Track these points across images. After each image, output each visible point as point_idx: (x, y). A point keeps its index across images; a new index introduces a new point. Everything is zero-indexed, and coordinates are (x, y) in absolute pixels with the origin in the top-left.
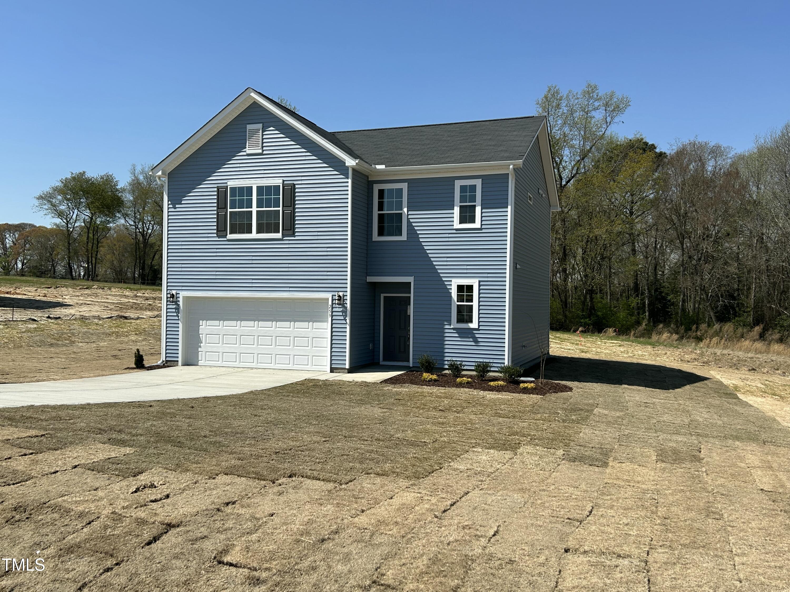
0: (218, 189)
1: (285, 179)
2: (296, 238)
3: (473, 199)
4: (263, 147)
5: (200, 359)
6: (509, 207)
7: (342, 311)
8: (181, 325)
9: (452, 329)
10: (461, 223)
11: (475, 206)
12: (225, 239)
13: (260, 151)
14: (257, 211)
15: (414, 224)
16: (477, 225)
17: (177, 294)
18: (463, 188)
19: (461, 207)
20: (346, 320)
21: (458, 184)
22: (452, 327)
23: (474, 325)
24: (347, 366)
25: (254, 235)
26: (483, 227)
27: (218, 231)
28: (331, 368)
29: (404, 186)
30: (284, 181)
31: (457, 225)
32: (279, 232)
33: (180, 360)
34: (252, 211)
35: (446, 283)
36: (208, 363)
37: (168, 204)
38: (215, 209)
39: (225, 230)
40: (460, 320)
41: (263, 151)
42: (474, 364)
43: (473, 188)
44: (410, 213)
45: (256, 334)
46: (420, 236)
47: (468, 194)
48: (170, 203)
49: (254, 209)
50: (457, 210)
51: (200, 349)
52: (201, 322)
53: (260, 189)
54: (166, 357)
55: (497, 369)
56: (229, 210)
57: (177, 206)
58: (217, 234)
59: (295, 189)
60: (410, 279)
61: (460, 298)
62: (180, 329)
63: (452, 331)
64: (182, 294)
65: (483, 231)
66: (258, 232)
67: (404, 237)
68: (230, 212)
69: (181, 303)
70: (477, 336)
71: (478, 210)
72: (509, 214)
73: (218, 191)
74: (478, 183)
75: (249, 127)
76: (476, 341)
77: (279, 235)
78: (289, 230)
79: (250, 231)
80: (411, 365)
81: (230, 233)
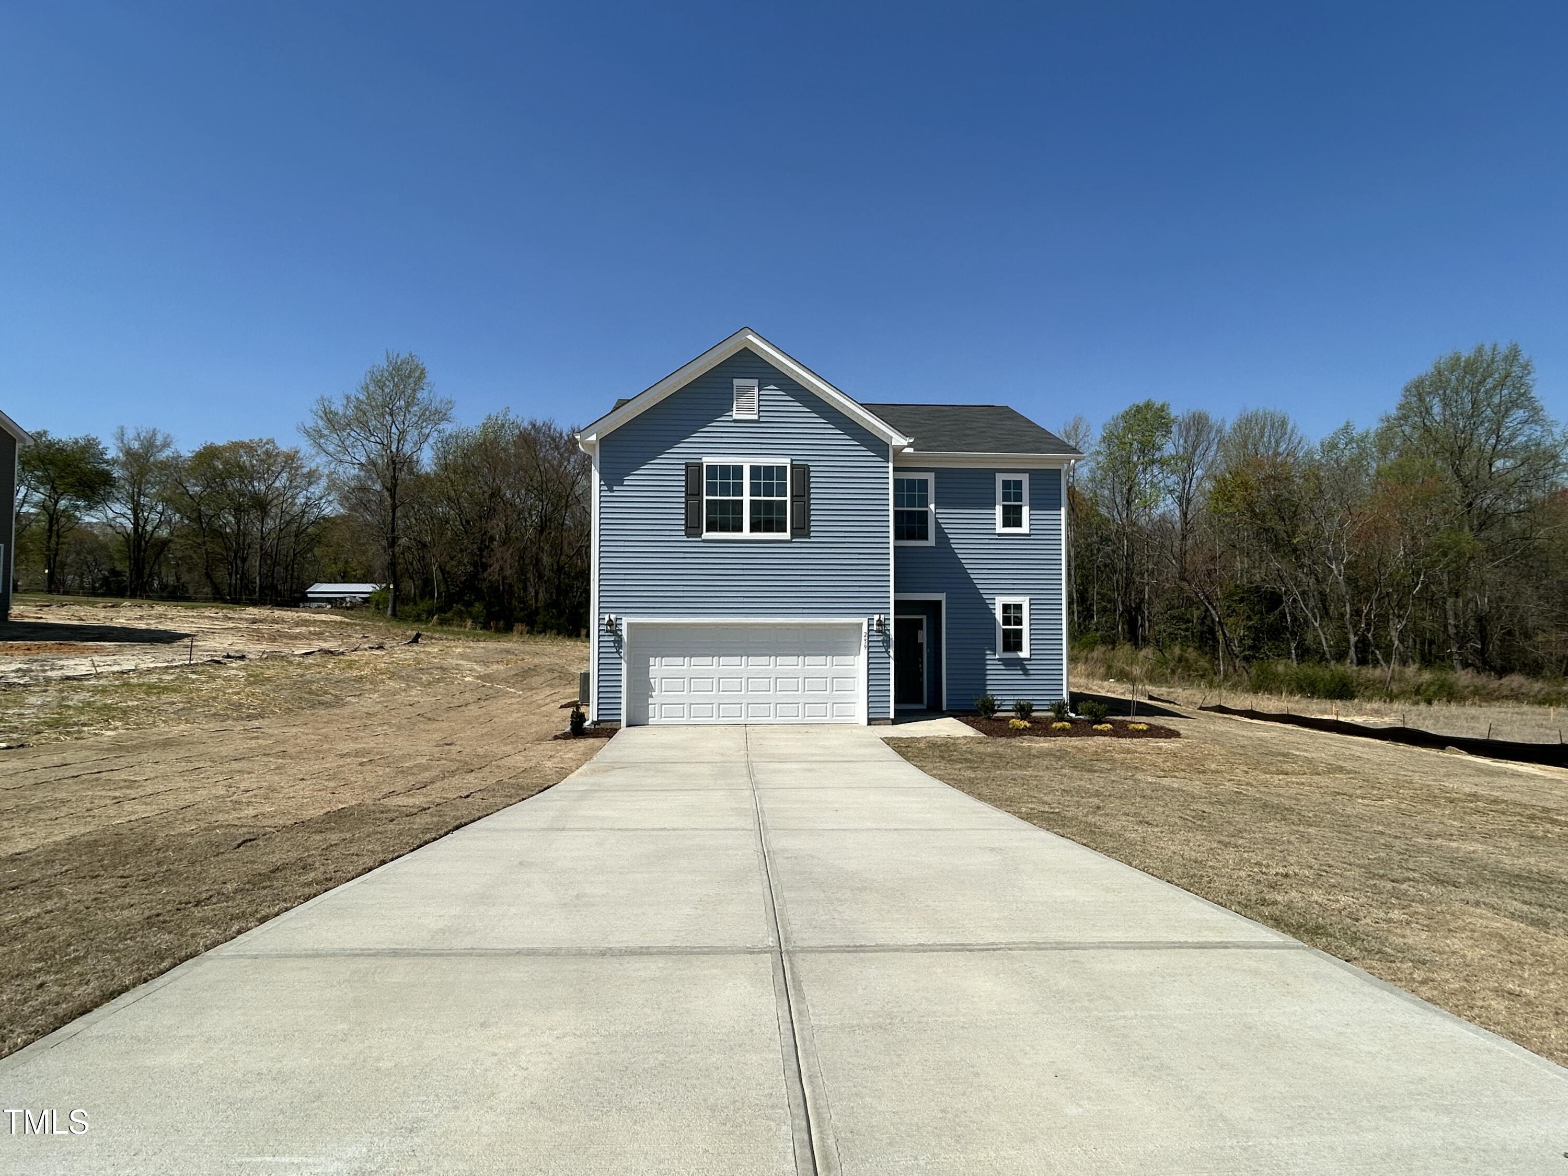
0: (687, 467)
1: (794, 458)
2: (812, 540)
3: (1019, 497)
4: (759, 411)
5: (651, 714)
6: (1063, 509)
7: (883, 641)
8: (624, 666)
9: (997, 659)
10: (1004, 526)
11: (1021, 506)
12: (699, 539)
13: (756, 417)
14: (751, 501)
15: (943, 526)
16: (1025, 529)
17: (617, 619)
18: (1006, 484)
19: (1004, 506)
20: (888, 653)
21: (1000, 478)
22: (997, 657)
23: (1025, 654)
24: (892, 716)
25: (746, 533)
26: (1033, 532)
27: (687, 527)
28: (869, 719)
29: (930, 477)
30: (792, 460)
31: (1000, 529)
32: (785, 531)
33: (624, 718)
34: (742, 501)
35: (988, 601)
36: (664, 721)
37: (600, 486)
38: (683, 495)
39: (700, 526)
40: (1006, 648)
41: (759, 417)
42: (1012, 703)
43: (1018, 484)
44: (938, 511)
45: (745, 676)
46: (952, 541)
47: (1012, 491)
48: (602, 483)
49: (746, 498)
50: (999, 510)
51: (650, 701)
52: (652, 659)
53: (755, 470)
54: (598, 715)
55: (1046, 708)
56: (705, 498)
57: (615, 488)
58: (685, 530)
59: (809, 472)
60: (941, 597)
61: (1006, 621)
62: (624, 672)
63: (997, 662)
64: (625, 620)
65: (1032, 537)
66: (753, 529)
67: (931, 542)
68: (707, 500)
69: (624, 634)
70: (1028, 667)
71: (1026, 511)
72: (1063, 517)
73: (687, 470)
74: (1025, 479)
75: (736, 382)
76: (1026, 672)
77: (786, 536)
78: (802, 529)
79: (740, 529)
80: (944, 708)
81: (707, 531)
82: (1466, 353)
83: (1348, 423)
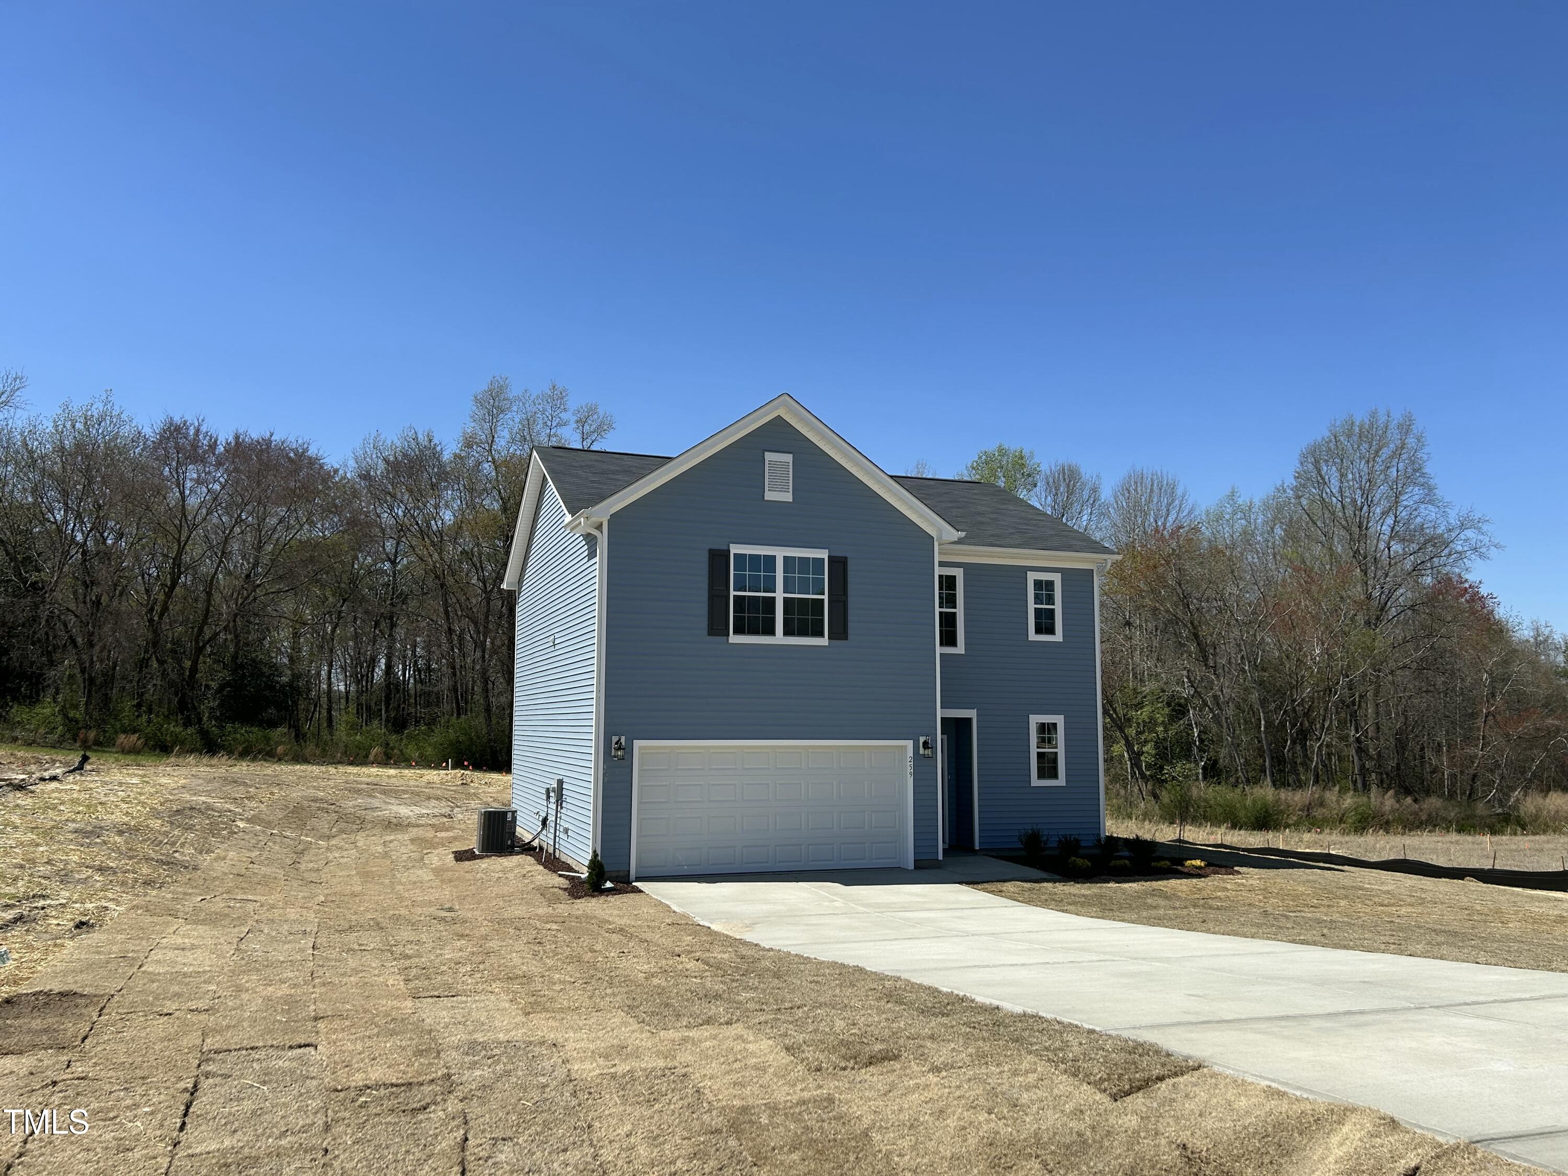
0: (711, 553)
1: (832, 548)
2: (851, 643)
3: (1051, 600)
4: (793, 492)
6: (1096, 615)
7: (930, 767)
9: (1032, 788)
10: (1036, 633)
11: (1054, 610)
12: (726, 642)
13: (789, 499)
14: (785, 599)
15: (973, 630)
16: (1058, 637)
17: (626, 741)
18: (1038, 584)
19: (1036, 610)
20: (935, 781)
21: (1032, 577)
22: (1033, 782)
23: (1061, 781)
24: (940, 857)
25: (779, 638)
26: (1066, 640)
27: (710, 626)
28: (915, 861)
29: (960, 574)
30: (830, 552)
31: (1032, 636)
32: (823, 635)
33: (632, 868)
34: (774, 598)
35: (1021, 720)
38: (706, 588)
39: (726, 627)
40: (1042, 775)
41: (794, 498)
43: (1050, 585)
44: (967, 612)
45: (773, 811)
46: (983, 648)
47: (1044, 592)
49: (780, 596)
50: (1031, 614)
53: (789, 562)
55: (1090, 844)
56: (733, 593)
58: (709, 630)
59: (849, 565)
60: (971, 714)
61: (1041, 742)
62: (634, 809)
63: (1032, 791)
65: (1066, 646)
66: (787, 633)
67: (960, 649)
68: (735, 596)
69: (634, 760)
71: (1058, 615)
72: (1096, 624)
73: (711, 557)
74: (1057, 578)
75: (769, 456)
77: (824, 641)
78: (840, 632)
79: (771, 631)
80: (977, 847)
81: (735, 632)
82: (1360, 417)
83: (1233, 488)
